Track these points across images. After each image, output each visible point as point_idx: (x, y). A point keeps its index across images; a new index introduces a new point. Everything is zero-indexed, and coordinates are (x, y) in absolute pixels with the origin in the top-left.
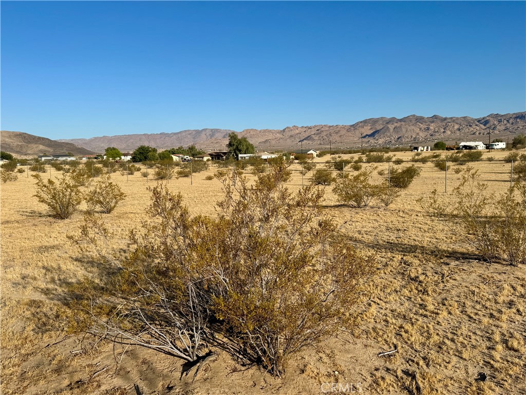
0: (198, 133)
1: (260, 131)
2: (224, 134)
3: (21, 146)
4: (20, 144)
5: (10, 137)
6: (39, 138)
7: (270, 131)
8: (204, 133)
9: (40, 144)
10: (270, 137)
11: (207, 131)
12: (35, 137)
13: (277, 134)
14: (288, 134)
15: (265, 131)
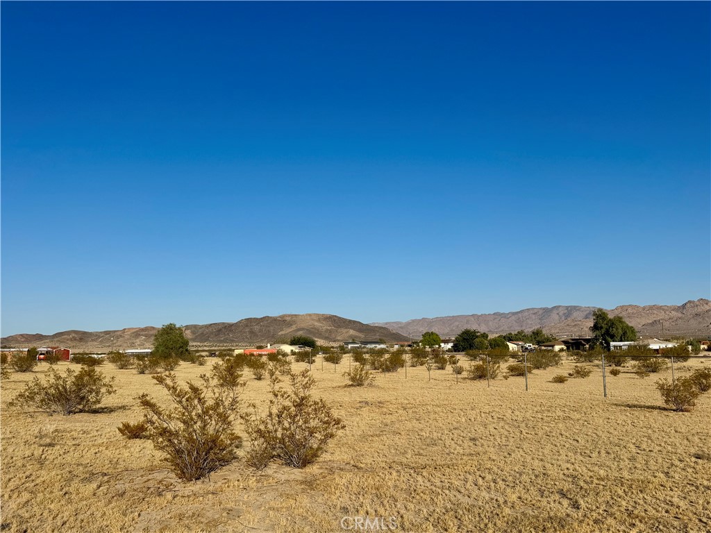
0: (547, 311)
1: (644, 308)
2: (585, 313)
3: (330, 331)
4: (329, 328)
5: (319, 320)
6: (350, 321)
7: (660, 308)
8: (555, 312)
9: (351, 328)
10: (661, 315)
11: (560, 309)
12: (346, 320)
13: (673, 312)
14: (690, 311)
15: (651, 308)
